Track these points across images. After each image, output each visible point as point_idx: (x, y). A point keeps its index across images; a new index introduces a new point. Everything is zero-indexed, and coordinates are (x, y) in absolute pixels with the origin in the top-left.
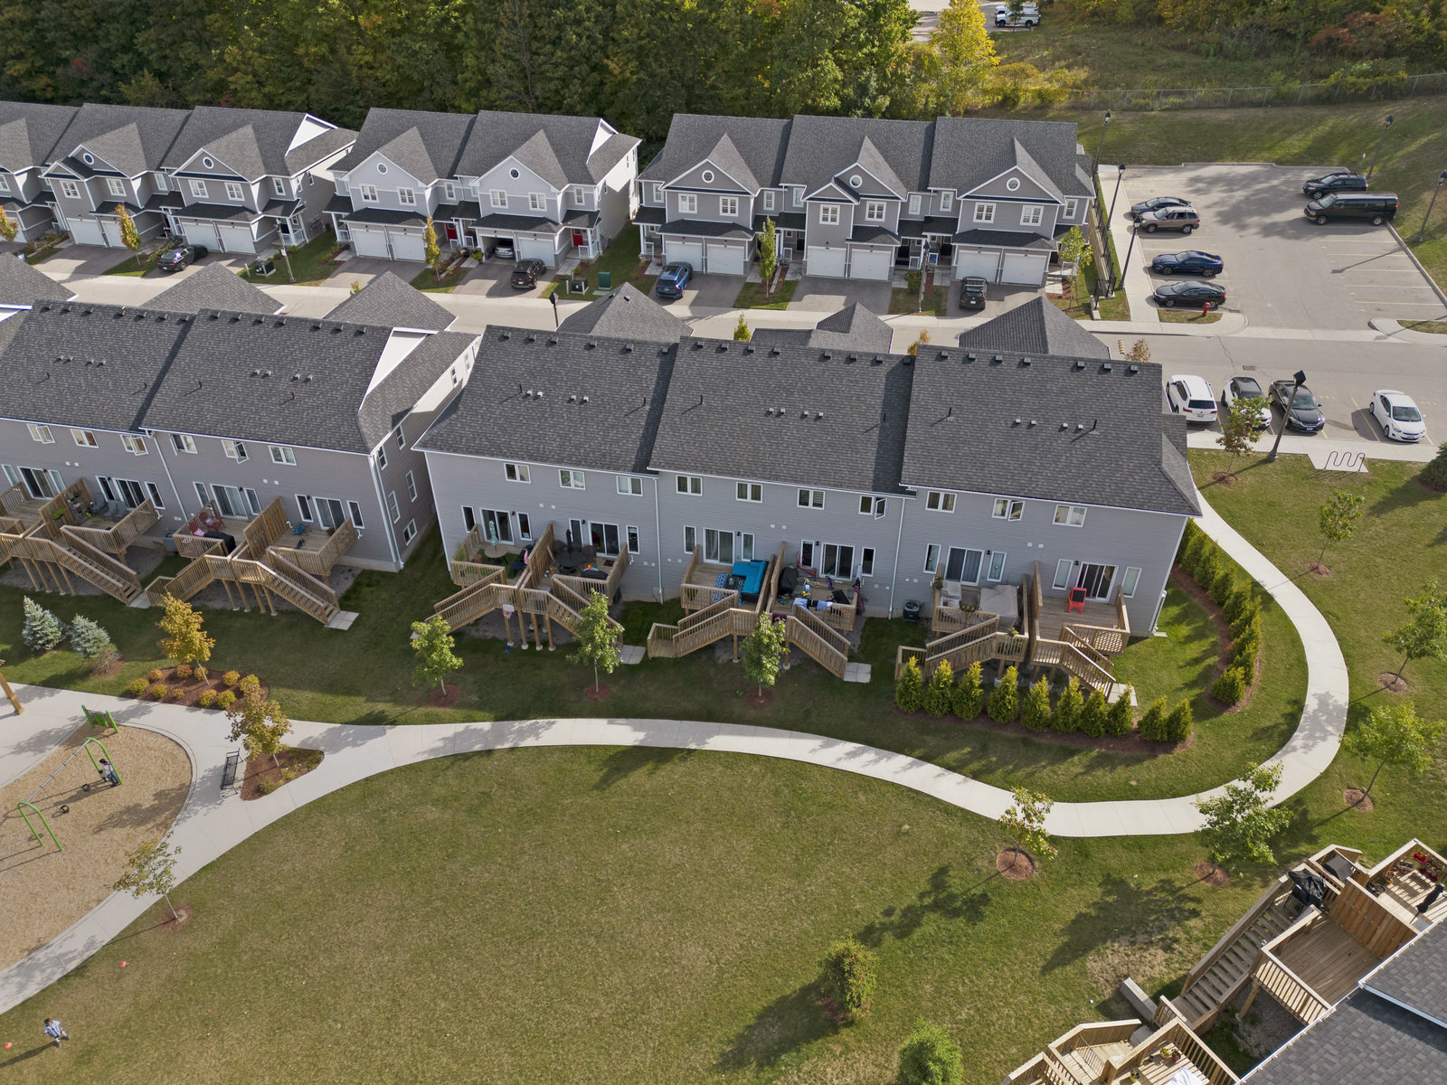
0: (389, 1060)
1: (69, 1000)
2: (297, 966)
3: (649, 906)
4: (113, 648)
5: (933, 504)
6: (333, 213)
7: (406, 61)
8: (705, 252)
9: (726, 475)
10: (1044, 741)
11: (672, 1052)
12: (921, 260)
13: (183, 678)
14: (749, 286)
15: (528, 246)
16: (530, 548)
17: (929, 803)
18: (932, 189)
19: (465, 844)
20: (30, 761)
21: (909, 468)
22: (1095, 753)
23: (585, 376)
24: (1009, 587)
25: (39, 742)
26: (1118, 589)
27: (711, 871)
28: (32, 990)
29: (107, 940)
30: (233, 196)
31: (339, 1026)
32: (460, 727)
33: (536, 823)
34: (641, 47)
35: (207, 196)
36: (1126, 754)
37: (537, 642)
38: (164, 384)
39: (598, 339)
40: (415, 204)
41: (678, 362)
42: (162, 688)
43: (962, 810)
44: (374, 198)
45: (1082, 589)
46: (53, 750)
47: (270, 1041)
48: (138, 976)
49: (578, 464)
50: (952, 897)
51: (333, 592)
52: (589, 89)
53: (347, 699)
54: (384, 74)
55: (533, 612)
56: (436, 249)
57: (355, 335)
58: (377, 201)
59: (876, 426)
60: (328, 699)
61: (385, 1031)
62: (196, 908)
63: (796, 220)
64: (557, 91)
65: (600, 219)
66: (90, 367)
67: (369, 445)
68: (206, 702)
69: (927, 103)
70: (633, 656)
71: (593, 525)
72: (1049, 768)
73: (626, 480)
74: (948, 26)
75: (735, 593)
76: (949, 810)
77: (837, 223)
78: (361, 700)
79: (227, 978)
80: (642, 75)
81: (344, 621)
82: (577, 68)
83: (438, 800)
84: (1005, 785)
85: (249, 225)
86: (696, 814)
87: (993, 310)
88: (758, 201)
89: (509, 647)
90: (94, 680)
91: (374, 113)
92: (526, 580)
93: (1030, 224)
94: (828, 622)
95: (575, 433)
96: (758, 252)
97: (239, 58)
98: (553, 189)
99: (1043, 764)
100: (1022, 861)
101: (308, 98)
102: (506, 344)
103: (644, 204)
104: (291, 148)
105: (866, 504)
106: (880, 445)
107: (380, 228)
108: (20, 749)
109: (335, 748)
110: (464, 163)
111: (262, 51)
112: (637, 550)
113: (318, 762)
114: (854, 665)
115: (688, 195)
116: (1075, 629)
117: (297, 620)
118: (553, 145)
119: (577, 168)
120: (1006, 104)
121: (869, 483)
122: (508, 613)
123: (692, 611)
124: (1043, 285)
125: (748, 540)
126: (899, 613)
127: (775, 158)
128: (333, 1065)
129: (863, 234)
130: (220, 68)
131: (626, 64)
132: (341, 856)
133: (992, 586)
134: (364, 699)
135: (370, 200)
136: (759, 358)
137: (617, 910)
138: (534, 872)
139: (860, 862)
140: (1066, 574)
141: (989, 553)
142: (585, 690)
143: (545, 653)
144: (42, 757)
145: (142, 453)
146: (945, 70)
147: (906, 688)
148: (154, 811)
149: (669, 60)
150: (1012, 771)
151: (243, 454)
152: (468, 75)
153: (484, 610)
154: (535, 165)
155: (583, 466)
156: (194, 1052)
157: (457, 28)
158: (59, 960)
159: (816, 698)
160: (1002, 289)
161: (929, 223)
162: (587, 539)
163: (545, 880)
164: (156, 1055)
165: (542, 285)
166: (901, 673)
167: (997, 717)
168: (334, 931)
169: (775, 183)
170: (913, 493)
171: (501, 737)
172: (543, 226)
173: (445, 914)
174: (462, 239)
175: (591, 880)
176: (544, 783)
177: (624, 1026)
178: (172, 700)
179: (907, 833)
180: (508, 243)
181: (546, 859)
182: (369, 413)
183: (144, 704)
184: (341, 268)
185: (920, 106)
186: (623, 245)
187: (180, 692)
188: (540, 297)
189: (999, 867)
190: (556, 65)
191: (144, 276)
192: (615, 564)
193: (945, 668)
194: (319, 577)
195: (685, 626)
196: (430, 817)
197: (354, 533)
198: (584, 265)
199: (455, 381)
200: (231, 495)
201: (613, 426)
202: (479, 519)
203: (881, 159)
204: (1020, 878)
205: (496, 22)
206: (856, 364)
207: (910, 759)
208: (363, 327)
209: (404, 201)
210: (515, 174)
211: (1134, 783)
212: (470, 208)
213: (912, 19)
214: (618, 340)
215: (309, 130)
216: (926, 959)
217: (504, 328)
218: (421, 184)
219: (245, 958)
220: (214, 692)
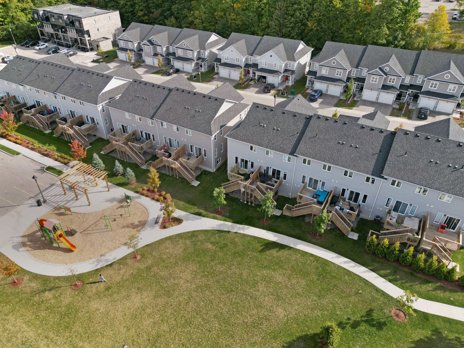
0: (185, 315)
1: (107, 272)
2: (165, 280)
3: (269, 292)
4: (135, 178)
5: (393, 184)
6: (215, 63)
7: (245, 18)
8: (328, 87)
9: (320, 161)
10: (419, 275)
11: (267, 340)
12: (406, 99)
13: (151, 191)
14: (341, 100)
15: (271, 79)
16: (252, 173)
17: (371, 285)
18: (415, 75)
19: (217, 257)
20: (109, 205)
21: (386, 170)
22: (438, 284)
23: (280, 122)
24: (416, 219)
25: (112, 200)
26: (460, 228)
27: (290, 287)
28: (99, 267)
29: (119, 258)
30: (189, 55)
31: (173, 300)
32: (222, 222)
33: (239, 257)
34: (320, 19)
35: (182, 55)
36: (451, 288)
37: (249, 202)
38: (161, 107)
39: (287, 111)
40: (239, 63)
41: (311, 122)
42: (145, 192)
43: (383, 291)
44: (228, 60)
45: (445, 225)
46: (115, 203)
47: (154, 299)
48: (124, 270)
49: (272, 149)
50: (373, 320)
51: (195, 174)
52: (300, 31)
53: (192, 206)
54: (238, 22)
55: (250, 192)
56: (243, 77)
57: (215, 100)
58: (229, 61)
59: (377, 153)
60: (187, 205)
61: (185, 306)
62: (143, 256)
63: (362, 80)
64: (289, 31)
65: (295, 73)
66: (144, 99)
67: (213, 133)
68: (155, 199)
69: (419, 45)
70: (278, 213)
71: (273, 169)
72: (419, 285)
73: (287, 156)
74: (432, 18)
75: (316, 200)
76: (378, 290)
77: (377, 83)
78: (196, 207)
79: (146, 278)
80: (318, 28)
81: (196, 183)
82: (297, 24)
83: (212, 242)
84: (402, 287)
85: (192, 64)
86: (289, 268)
87: (430, 120)
88: (350, 72)
89: (241, 202)
90: (129, 186)
91: (233, 34)
92: (249, 183)
93: (451, 91)
94: (346, 216)
95: (273, 139)
96: (346, 89)
97: (198, 15)
98: (282, 62)
99: (417, 283)
100: (402, 314)
101: (215, 28)
102: (258, 109)
103: (310, 70)
104: (208, 42)
105: (368, 179)
106: (377, 160)
107: (228, 69)
108: (107, 201)
109: (187, 220)
110: (256, 51)
111: (205, 13)
112: (285, 180)
113: (181, 223)
114: (352, 233)
115: (326, 68)
116: (440, 239)
117: (184, 180)
118: (285, 48)
119: (291, 56)
120: (450, 48)
121: (370, 172)
122: (242, 191)
123: (300, 203)
124: (452, 114)
125: (323, 184)
126: (373, 219)
127: (358, 59)
128: (169, 311)
129: (385, 87)
130: (192, 17)
131: (314, 24)
132: (182, 252)
133: (410, 217)
134: (197, 207)
135: (227, 60)
136: (339, 124)
137: (258, 291)
138: (235, 272)
139: (341, 298)
140: (440, 218)
141: (411, 205)
142: (261, 220)
143: (251, 206)
144: (112, 204)
145: (152, 126)
146: (428, 34)
147: (370, 245)
148: (137, 226)
149: (328, 23)
150: (404, 283)
151: (178, 130)
152: (263, 24)
153: (235, 188)
154: (278, 54)
155: (274, 150)
156: (134, 296)
157: (263, 9)
158: (107, 260)
159: (337, 241)
160: (435, 113)
161: (412, 86)
162: (270, 173)
163: (238, 275)
164: (125, 294)
165: (273, 92)
166: (369, 239)
167: (402, 263)
168: (177, 273)
169: (357, 67)
170: (386, 179)
171: (233, 228)
172: (277, 73)
173: (208, 277)
174: (251, 75)
175: (252, 279)
176: (244, 245)
177: (254, 327)
178: (147, 196)
179: (361, 293)
180: (265, 78)
181: (240, 269)
182: (214, 124)
183: (140, 196)
184: (214, 80)
185: (416, 45)
186: (301, 82)
187: (149, 194)
188: (271, 95)
189: (392, 314)
190: (291, 23)
191: (162, 75)
192: (278, 183)
193: (386, 242)
194: (191, 170)
195: (296, 207)
196: (209, 247)
197: (203, 158)
198: (287, 87)
199: (240, 118)
200: (173, 142)
201: (285, 139)
202: (239, 161)
203: (397, 62)
204: (399, 320)
205: (275, 8)
206: (374, 131)
207: (366, 269)
208: (217, 98)
209: (236, 61)
210: (271, 56)
211: (452, 299)
212: (255, 65)
213: (419, 15)
214: (293, 112)
215: (214, 37)
216: (359, 337)
217: (258, 104)
218: (242, 57)
219: (152, 273)
220: (158, 196)
